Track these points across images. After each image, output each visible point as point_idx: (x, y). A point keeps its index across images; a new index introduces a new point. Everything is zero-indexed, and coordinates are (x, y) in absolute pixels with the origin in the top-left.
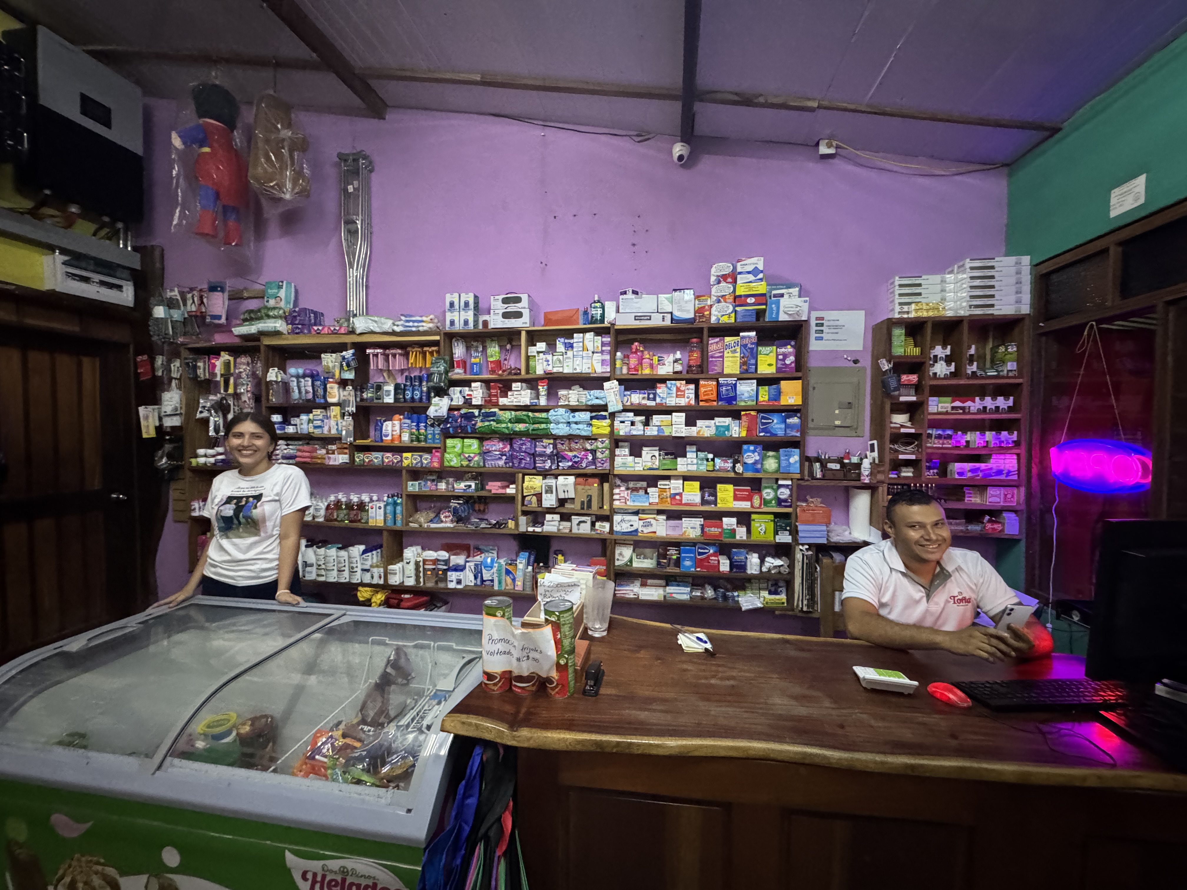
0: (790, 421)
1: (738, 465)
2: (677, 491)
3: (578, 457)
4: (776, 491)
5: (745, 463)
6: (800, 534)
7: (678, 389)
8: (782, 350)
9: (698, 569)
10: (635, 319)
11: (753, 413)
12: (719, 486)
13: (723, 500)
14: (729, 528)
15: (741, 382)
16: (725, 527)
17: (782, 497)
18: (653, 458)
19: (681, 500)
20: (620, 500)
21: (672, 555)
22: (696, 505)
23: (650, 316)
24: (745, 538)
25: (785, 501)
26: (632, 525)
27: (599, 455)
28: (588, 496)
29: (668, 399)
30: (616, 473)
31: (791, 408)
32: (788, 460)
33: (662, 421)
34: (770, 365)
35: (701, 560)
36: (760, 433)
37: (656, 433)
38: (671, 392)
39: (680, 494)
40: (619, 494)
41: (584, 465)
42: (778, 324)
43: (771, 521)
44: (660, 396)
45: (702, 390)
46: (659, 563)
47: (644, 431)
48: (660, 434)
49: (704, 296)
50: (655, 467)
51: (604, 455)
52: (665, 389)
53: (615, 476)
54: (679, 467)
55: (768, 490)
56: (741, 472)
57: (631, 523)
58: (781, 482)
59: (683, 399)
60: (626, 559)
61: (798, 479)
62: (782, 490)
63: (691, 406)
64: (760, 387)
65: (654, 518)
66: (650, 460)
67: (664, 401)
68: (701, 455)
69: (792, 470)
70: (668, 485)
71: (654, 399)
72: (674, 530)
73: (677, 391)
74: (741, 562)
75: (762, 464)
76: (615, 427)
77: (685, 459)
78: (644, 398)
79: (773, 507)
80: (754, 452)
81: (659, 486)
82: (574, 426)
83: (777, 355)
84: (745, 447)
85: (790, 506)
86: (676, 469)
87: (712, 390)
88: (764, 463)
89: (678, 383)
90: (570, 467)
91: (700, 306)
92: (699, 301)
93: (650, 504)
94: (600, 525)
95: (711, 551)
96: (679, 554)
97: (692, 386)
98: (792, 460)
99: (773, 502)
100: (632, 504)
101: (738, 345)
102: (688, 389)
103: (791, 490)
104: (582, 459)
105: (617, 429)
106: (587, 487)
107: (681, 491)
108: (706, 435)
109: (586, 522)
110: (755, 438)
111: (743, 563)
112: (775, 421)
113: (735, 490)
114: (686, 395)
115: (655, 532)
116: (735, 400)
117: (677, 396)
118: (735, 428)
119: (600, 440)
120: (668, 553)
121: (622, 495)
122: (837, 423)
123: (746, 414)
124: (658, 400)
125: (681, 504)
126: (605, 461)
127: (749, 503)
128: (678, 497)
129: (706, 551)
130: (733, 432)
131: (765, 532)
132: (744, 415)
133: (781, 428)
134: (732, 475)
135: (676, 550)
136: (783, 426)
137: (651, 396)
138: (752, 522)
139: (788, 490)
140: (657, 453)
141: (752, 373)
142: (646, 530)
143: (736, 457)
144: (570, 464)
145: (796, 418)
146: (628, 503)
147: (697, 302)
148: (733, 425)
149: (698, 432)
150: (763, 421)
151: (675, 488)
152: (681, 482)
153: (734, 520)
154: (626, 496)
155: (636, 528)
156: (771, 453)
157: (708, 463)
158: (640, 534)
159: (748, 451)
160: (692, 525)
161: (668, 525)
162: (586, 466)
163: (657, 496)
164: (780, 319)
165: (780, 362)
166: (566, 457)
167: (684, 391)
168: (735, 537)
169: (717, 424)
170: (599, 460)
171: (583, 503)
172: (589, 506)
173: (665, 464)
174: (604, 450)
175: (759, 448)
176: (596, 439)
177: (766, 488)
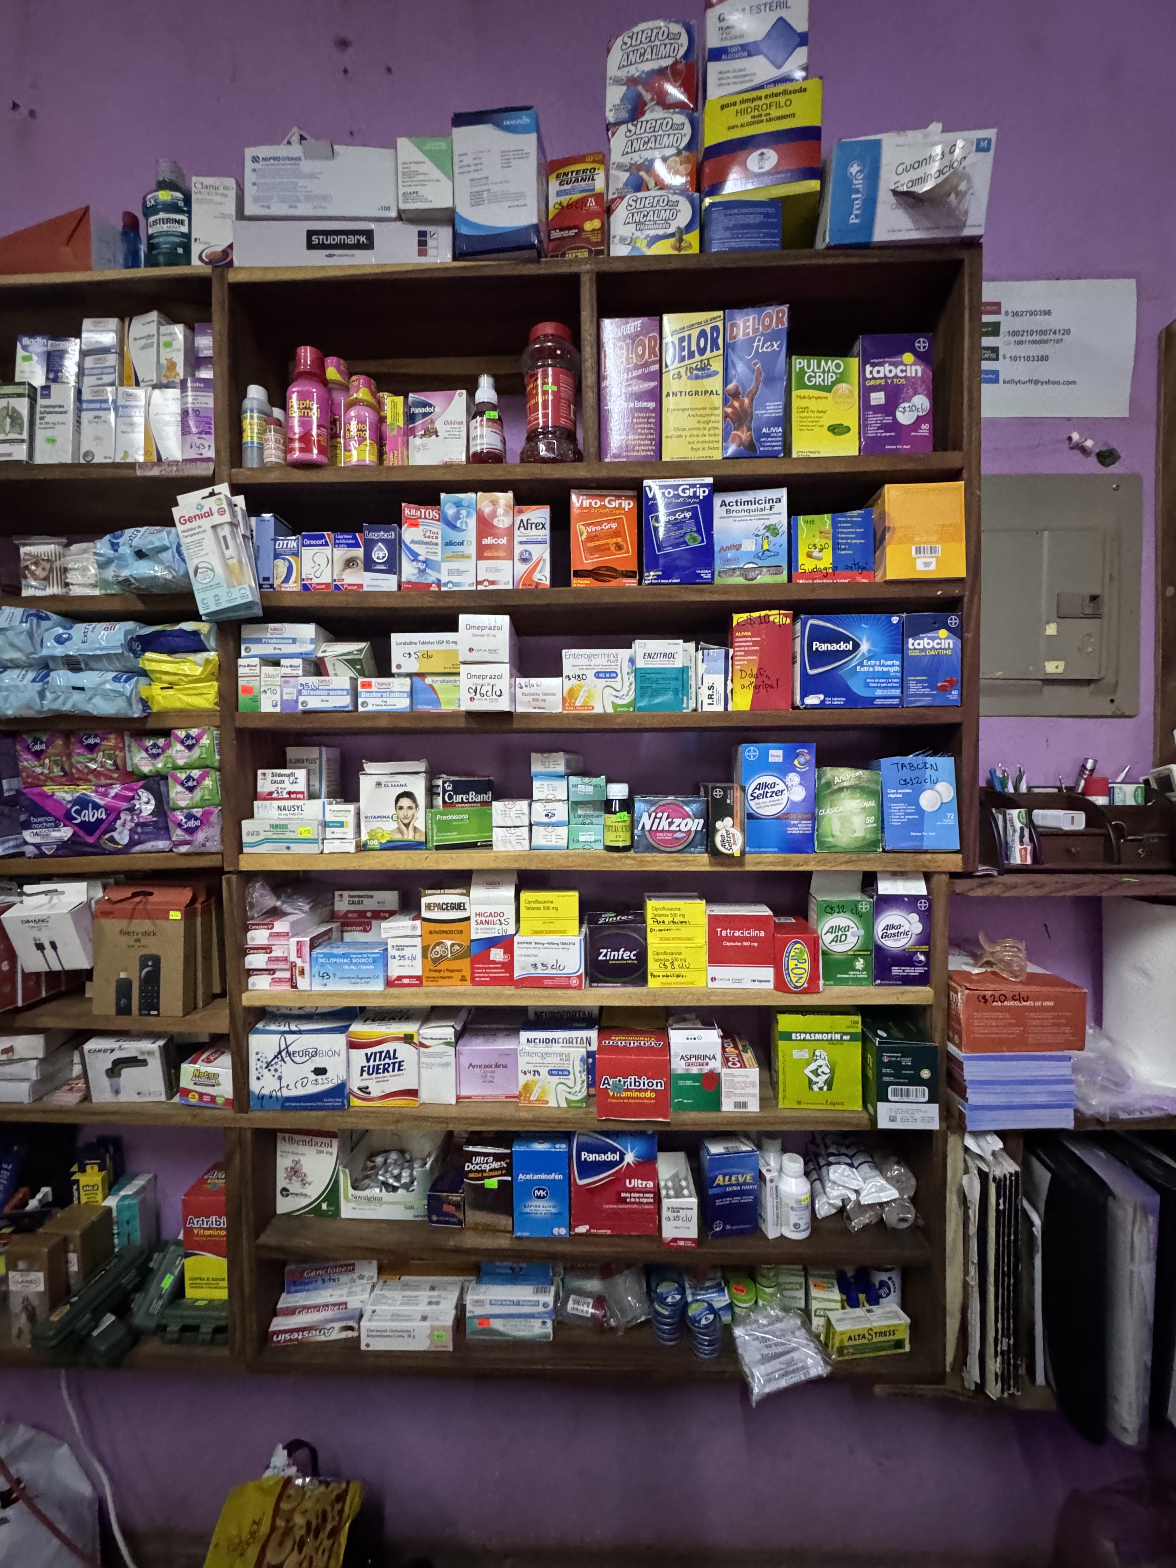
0: (920, 645)
1: (724, 826)
2: (495, 931)
3: (96, 807)
4: (868, 921)
5: (751, 816)
6: (974, 1097)
7: (485, 526)
8: (885, 371)
9: (582, 1229)
10: (310, 246)
11: (776, 616)
12: (653, 906)
13: (670, 961)
14: (695, 1070)
15: (731, 498)
16: (678, 1066)
17: (893, 944)
18: (405, 802)
19: (509, 966)
20: (271, 971)
21: (482, 1175)
22: (563, 983)
23: (369, 234)
24: (754, 1107)
25: (905, 958)
26: (320, 1071)
27: (177, 795)
28: (144, 961)
29: (445, 567)
30: (245, 864)
31: (925, 593)
32: (913, 800)
33: (428, 656)
34: (837, 430)
35: (591, 1191)
36: (804, 695)
37: (402, 704)
38: (456, 536)
39: (506, 943)
40: (267, 949)
41: (122, 837)
42: (872, 259)
43: (853, 1037)
44: (415, 556)
45: (580, 531)
46: (434, 1205)
47: (355, 695)
48: (422, 708)
49: (581, 159)
50: (409, 836)
51: (198, 794)
52: (438, 528)
53: (250, 877)
54: (497, 835)
55: (840, 920)
56: (736, 851)
57: (319, 1062)
58: (885, 887)
59: (506, 565)
60: (316, 1188)
61: (953, 875)
62: (891, 917)
63: (536, 591)
64: (801, 519)
65: (408, 1039)
66: (391, 810)
67: (431, 576)
68: (585, 787)
69: (931, 838)
70: (459, 907)
71: (392, 566)
72: (487, 1080)
73: (481, 535)
74: (741, 1193)
75: (814, 818)
76: (242, 682)
77: (523, 804)
78: (349, 563)
79: (857, 981)
80: (783, 770)
81: (425, 914)
82: (61, 678)
83: (865, 391)
84: (749, 752)
85: (923, 980)
86: (488, 845)
87: (616, 533)
88: (822, 812)
89: (483, 500)
90: (65, 848)
91: (565, 200)
92: (563, 180)
93: (389, 983)
94: (197, 1075)
95: (630, 1158)
96: (509, 1171)
97: (541, 514)
98: (928, 800)
99: (860, 964)
100: (317, 987)
101: (715, 345)
102: (526, 525)
103: (926, 917)
104: (114, 813)
105: (248, 690)
106: (142, 925)
107: (511, 930)
108: (598, 710)
109: (144, 1063)
110: (788, 717)
111: (749, 1199)
112: (865, 647)
113: (714, 922)
114: (518, 549)
115: (413, 1093)
116: (709, 564)
117: (482, 552)
118: (709, 679)
119: (182, 734)
120: (468, 1167)
121: (277, 953)
122: (1053, 668)
123: (750, 621)
124: (409, 570)
125: (509, 980)
126: (204, 820)
127: (768, 973)
128: (497, 954)
129: (610, 1157)
130: (704, 692)
131: (829, 1083)
132: (742, 625)
133: (886, 675)
134: (700, 862)
135: (497, 1157)
136: (893, 666)
137: (380, 553)
138: (782, 1045)
139: (914, 917)
140: (418, 786)
141: (773, 455)
142: (377, 1087)
143: (718, 794)
144: (65, 833)
145: (943, 633)
146: (303, 983)
147: (554, 185)
148: (702, 668)
149: (568, 698)
150: (816, 645)
151: (486, 919)
152: (509, 892)
153: (711, 1038)
154: (293, 957)
155: (336, 1082)
156: (845, 776)
157: (611, 819)
158: (355, 1102)
159: (764, 766)
160: (554, 1062)
161: (464, 1061)
162: (132, 843)
163: (418, 952)
164: (880, 235)
165: (875, 419)
166: (48, 806)
167: (510, 532)
168: (716, 1104)
169: (640, 663)
170: (180, 816)
171: (124, 988)
172: (150, 1003)
173: (445, 826)
174: (196, 773)
175: (805, 758)
176: (166, 733)
177: (831, 909)
